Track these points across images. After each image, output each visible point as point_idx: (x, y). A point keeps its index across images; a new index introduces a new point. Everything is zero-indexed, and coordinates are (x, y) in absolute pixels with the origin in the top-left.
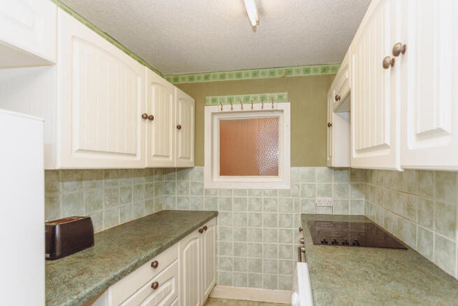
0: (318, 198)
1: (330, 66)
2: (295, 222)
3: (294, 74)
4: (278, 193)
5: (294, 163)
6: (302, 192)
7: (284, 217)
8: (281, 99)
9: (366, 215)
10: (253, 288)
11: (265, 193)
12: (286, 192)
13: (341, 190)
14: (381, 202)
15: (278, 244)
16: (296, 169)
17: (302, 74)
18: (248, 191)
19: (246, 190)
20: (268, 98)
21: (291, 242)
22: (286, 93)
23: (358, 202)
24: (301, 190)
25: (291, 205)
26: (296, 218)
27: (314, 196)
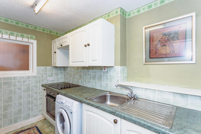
0: (48, 78)
1: (53, 32)
2: (39, 88)
3: (38, 30)
4: (31, 77)
5: (38, 65)
6: (42, 76)
7: (33, 87)
8: (32, 38)
9: (65, 82)
10: (16, 124)
11: (23, 78)
12: (35, 77)
13: (57, 74)
14: (71, 76)
15: (31, 99)
16: (39, 67)
17: (42, 31)
18: (13, 78)
19: (12, 77)
20: (25, 36)
21: (37, 96)
22: (35, 36)
23: (62, 78)
24: (41, 75)
25: (37, 82)
26: (39, 87)
27: (47, 77)
